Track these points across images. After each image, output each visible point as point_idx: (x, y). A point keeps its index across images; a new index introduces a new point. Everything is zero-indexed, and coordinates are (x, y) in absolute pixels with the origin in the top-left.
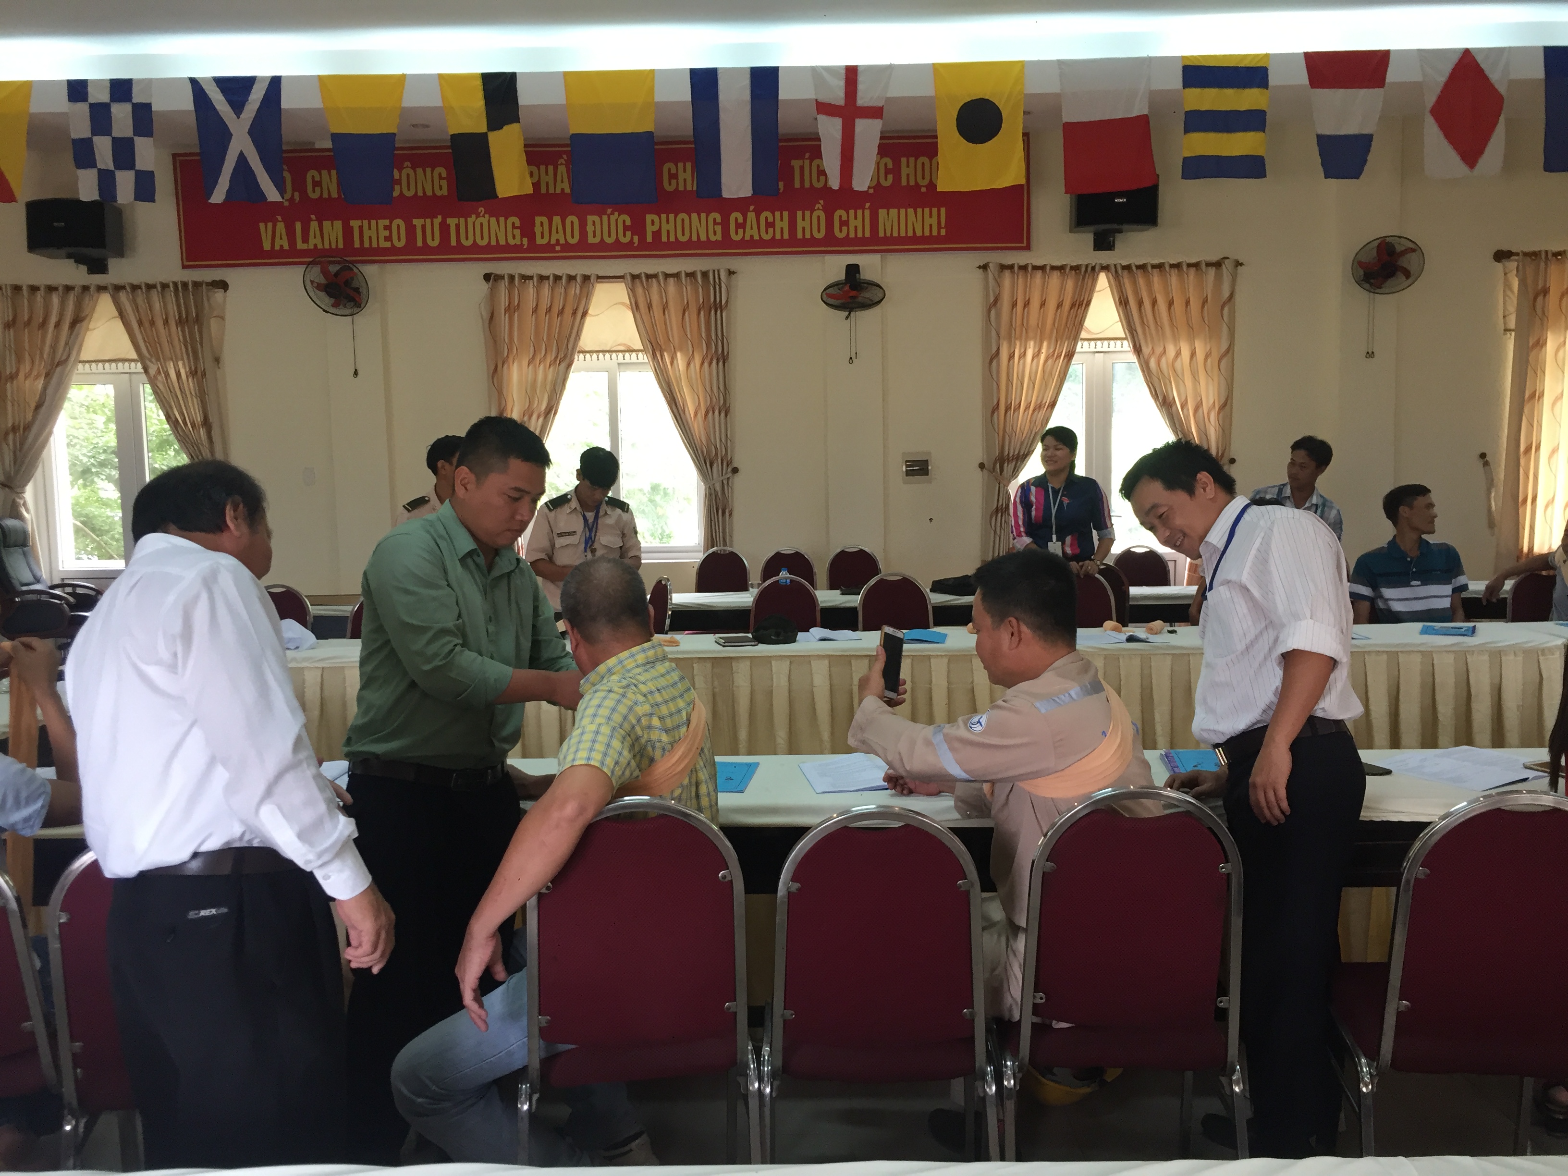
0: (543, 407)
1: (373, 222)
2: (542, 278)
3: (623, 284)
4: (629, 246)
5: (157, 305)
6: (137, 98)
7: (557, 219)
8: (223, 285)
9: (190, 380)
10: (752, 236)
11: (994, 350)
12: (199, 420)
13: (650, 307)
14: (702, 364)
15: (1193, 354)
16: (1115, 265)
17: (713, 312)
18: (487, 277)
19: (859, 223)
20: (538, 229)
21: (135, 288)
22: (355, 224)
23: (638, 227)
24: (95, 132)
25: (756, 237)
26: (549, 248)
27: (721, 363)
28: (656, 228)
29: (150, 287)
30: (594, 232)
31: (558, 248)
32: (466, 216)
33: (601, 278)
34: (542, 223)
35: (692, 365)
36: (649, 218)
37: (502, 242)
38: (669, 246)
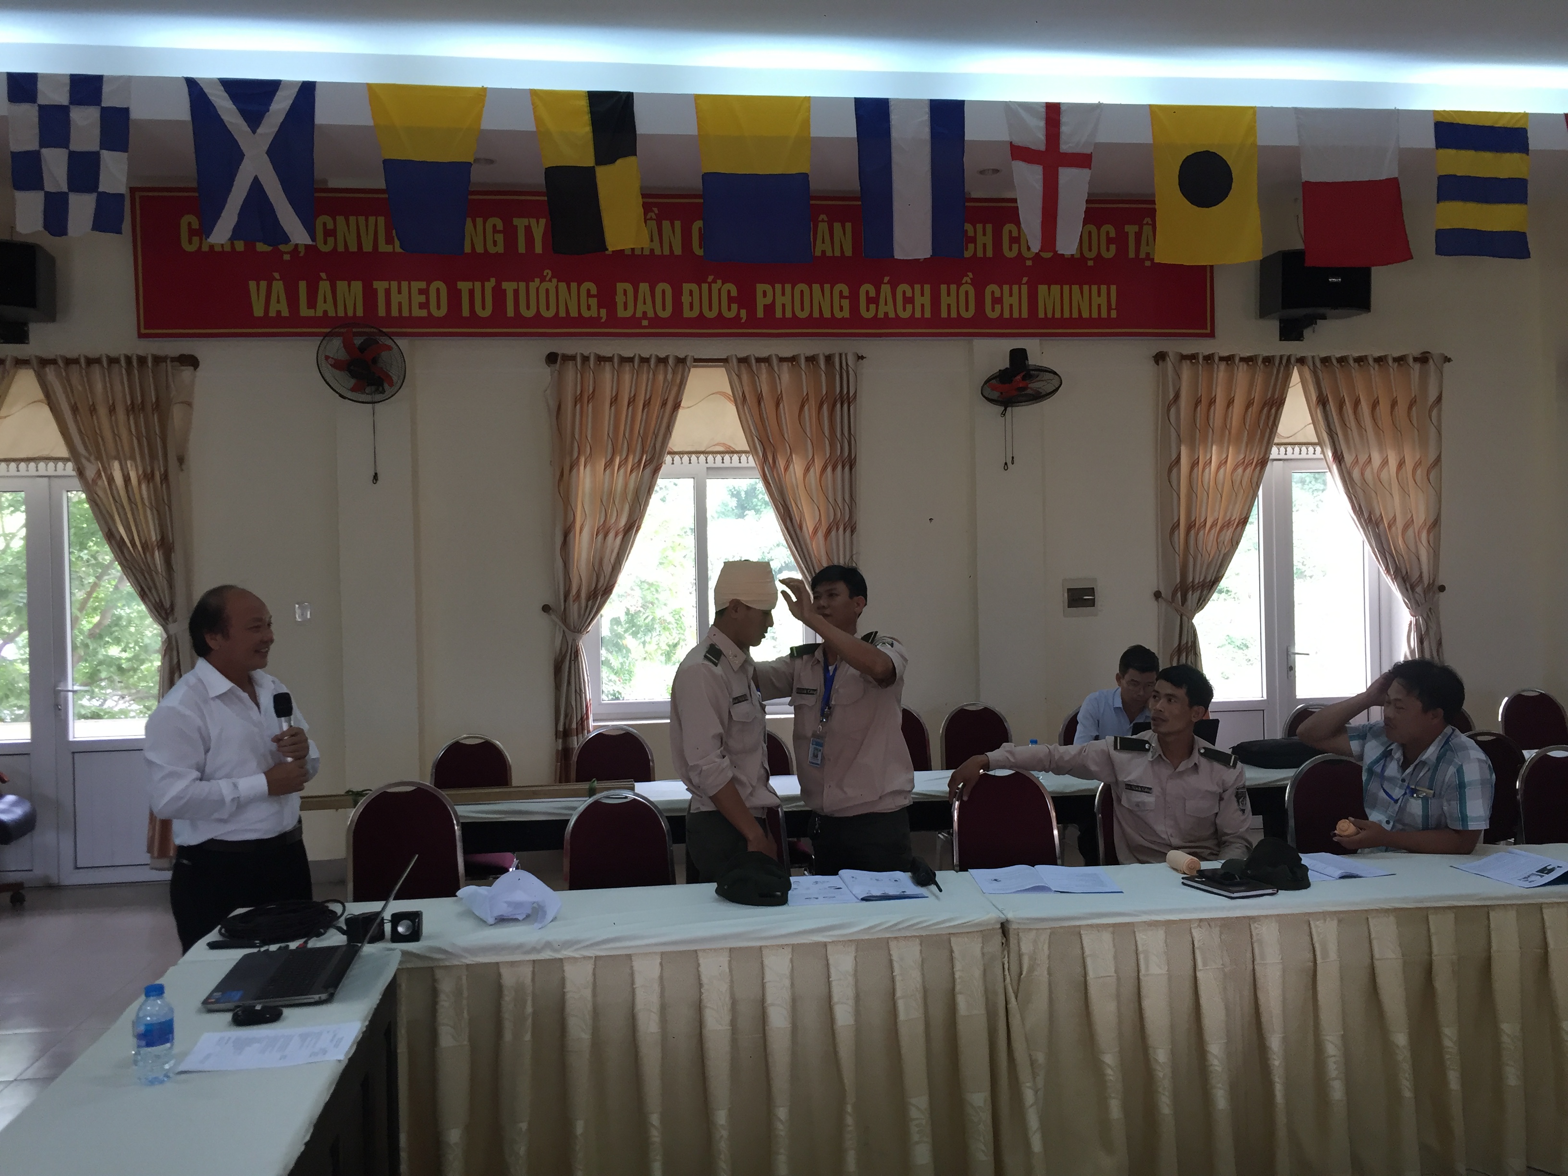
0: (623, 522)
1: (405, 284)
2: (624, 360)
3: (724, 369)
4: (735, 322)
5: (99, 387)
6: (109, 100)
7: (644, 287)
8: (192, 362)
9: (144, 487)
10: (886, 314)
11: (1174, 457)
12: (154, 539)
13: (759, 399)
14: (824, 469)
15: (1401, 464)
16: (1313, 357)
17: (839, 406)
18: (552, 358)
19: (1014, 300)
20: (620, 299)
21: (70, 362)
22: (380, 286)
23: (746, 299)
24: (44, 144)
25: (892, 315)
26: (633, 322)
27: (847, 469)
28: (769, 300)
29: (91, 362)
30: (691, 304)
31: (645, 323)
32: (528, 280)
33: (700, 361)
34: (625, 292)
35: (812, 470)
36: (760, 288)
37: (574, 313)
38: (784, 323)
